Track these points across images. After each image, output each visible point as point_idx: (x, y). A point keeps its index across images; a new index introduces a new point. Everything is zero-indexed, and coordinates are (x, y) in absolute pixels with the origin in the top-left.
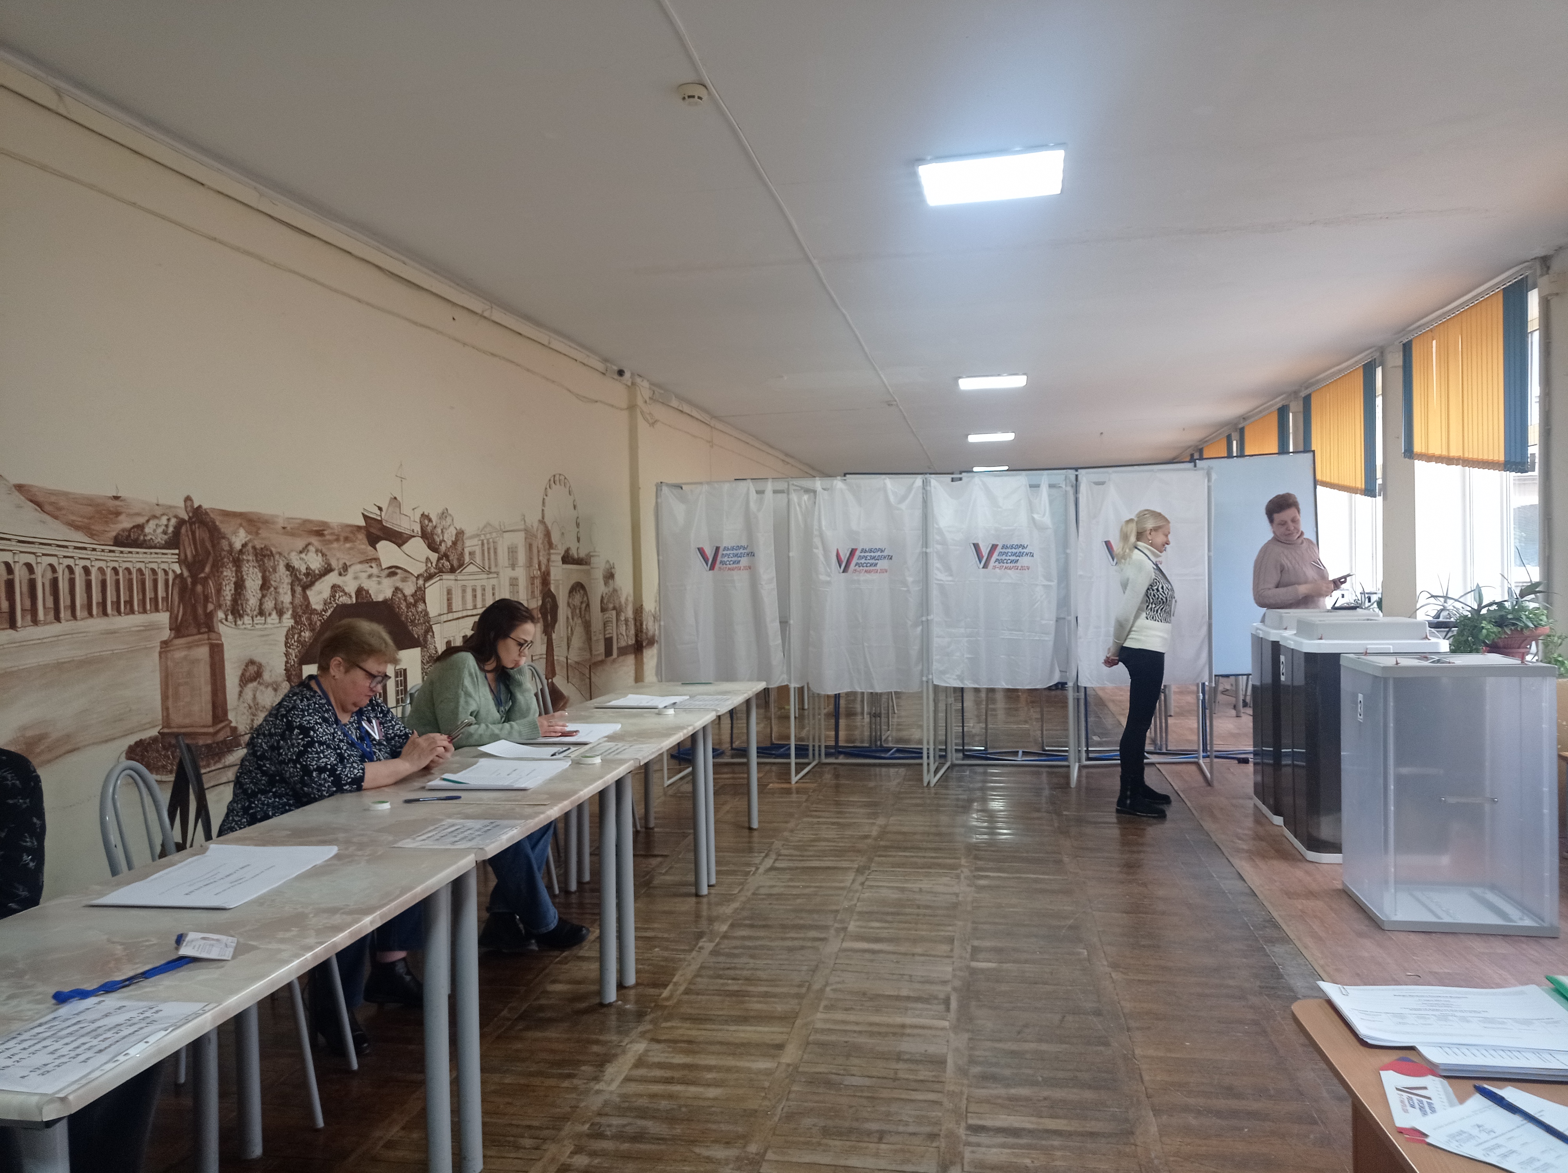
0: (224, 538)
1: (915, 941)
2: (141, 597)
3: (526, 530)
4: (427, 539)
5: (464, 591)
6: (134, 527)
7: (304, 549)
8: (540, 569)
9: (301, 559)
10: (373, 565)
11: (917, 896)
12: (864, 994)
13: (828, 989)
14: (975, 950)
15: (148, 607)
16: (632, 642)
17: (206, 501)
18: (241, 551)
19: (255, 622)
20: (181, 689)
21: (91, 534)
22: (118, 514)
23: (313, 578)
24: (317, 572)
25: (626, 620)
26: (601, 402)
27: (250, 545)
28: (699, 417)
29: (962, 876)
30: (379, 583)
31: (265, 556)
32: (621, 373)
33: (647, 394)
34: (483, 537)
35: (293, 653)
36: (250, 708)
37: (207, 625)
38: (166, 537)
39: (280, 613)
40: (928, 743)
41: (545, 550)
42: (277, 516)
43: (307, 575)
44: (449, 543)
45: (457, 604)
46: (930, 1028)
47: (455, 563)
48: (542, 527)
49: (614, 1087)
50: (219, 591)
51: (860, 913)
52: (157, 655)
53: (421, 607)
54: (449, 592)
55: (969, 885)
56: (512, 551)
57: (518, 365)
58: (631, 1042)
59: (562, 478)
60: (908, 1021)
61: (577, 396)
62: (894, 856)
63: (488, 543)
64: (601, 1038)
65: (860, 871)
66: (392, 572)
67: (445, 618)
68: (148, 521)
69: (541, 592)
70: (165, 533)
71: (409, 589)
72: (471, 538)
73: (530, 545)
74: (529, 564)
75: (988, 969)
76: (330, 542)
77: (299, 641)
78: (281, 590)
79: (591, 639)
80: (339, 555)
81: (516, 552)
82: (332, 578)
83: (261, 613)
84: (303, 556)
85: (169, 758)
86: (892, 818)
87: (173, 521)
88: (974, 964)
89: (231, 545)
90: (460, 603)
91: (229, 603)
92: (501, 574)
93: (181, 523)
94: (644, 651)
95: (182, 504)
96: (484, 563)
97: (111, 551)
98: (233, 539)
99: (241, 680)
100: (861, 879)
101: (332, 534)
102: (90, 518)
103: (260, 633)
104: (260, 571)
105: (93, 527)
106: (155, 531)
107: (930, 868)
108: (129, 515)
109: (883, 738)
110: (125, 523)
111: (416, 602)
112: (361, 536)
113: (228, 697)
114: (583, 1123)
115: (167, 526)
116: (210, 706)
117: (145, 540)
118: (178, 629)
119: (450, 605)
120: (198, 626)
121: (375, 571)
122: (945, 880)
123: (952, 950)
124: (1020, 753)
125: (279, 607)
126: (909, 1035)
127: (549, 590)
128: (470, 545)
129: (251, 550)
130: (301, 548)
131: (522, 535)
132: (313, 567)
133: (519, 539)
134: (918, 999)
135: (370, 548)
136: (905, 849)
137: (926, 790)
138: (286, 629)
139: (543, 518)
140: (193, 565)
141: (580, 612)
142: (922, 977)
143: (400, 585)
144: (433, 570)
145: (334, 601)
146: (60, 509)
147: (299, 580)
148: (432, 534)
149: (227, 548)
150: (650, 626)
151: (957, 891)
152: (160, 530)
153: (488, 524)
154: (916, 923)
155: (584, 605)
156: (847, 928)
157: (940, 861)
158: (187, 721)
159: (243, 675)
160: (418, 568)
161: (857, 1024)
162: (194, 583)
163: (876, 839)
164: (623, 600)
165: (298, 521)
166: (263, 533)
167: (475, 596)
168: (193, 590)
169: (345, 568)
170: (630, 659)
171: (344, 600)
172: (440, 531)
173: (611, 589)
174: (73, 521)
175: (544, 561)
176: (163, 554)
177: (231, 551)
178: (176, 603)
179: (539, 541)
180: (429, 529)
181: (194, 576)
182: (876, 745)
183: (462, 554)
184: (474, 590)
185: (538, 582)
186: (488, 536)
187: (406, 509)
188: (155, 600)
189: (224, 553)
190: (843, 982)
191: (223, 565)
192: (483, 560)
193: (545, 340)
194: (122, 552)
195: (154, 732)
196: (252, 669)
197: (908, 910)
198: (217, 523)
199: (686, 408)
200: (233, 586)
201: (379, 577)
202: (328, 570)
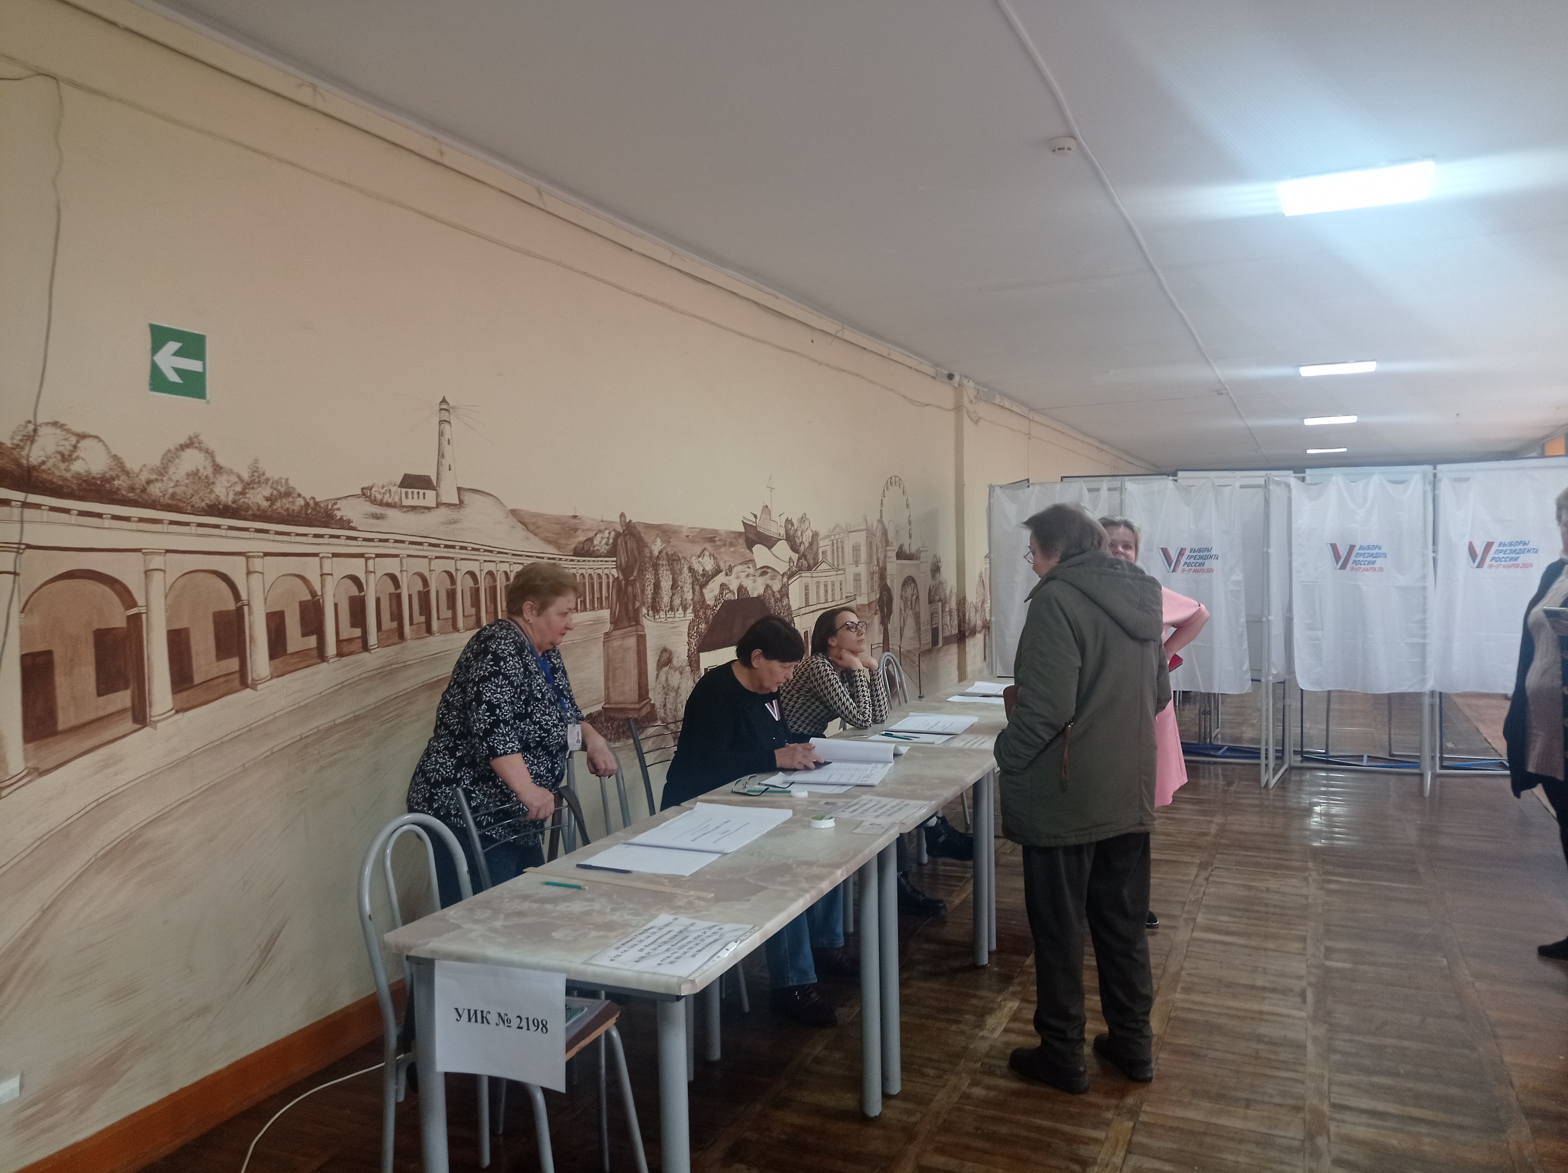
0: (647, 546)
1: (1267, 937)
2: (591, 598)
3: (867, 530)
4: (790, 541)
5: (818, 587)
6: (586, 541)
7: (701, 553)
8: (878, 565)
9: (699, 562)
10: (750, 566)
11: (1265, 895)
12: (1220, 981)
13: (1183, 973)
14: (1329, 950)
15: (596, 606)
16: (955, 631)
17: (633, 517)
18: (658, 556)
19: (668, 616)
20: (618, 672)
21: (559, 547)
22: (576, 530)
23: (708, 577)
24: (710, 573)
25: (950, 611)
26: (932, 405)
27: (664, 552)
28: (1018, 410)
29: (1310, 879)
30: (755, 581)
31: (674, 560)
32: (950, 377)
33: (972, 393)
34: (833, 538)
35: (694, 642)
36: (664, 688)
37: (635, 620)
38: (608, 547)
39: (685, 609)
40: (1267, 744)
41: (882, 548)
42: (681, 527)
43: (703, 575)
44: (807, 544)
45: (813, 599)
46: (1288, 1016)
47: (811, 562)
48: (880, 526)
49: (996, 1034)
50: (643, 591)
51: (1206, 906)
52: (601, 644)
53: (785, 602)
54: (807, 588)
55: (1318, 888)
56: (856, 549)
57: (863, 378)
58: (1005, 1000)
59: (897, 479)
60: (1265, 1008)
61: (911, 401)
62: (1237, 855)
63: (837, 543)
64: (978, 993)
65: (1203, 866)
66: (765, 571)
67: (803, 611)
68: (596, 535)
69: (879, 585)
70: (607, 544)
71: (776, 586)
72: (824, 538)
73: (871, 543)
74: (869, 562)
75: (1343, 969)
76: (719, 547)
77: (697, 632)
78: (685, 589)
79: (920, 629)
80: (726, 558)
81: (859, 550)
82: (721, 578)
83: (672, 609)
84: (700, 559)
85: (609, 729)
86: (1229, 818)
87: (613, 534)
88: (1329, 963)
89: (651, 552)
90: (815, 597)
91: (650, 601)
92: (847, 571)
93: (618, 534)
94: (967, 641)
95: (618, 520)
96: (833, 561)
97: (572, 560)
98: (653, 547)
99: (658, 665)
100: (1204, 874)
101: (720, 540)
102: (558, 534)
103: (671, 625)
104: (671, 574)
105: (560, 541)
106: (601, 543)
107: (1276, 868)
108: (583, 530)
109: (1213, 735)
110: (581, 537)
111: (782, 597)
112: (742, 541)
113: (649, 680)
114: (976, 1062)
115: (608, 538)
116: (637, 686)
117: (594, 551)
118: (616, 623)
119: (807, 600)
120: (629, 620)
121: (751, 571)
122: (1293, 881)
123: (1305, 949)
124: (1365, 758)
125: (684, 603)
126: (1267, 1021)
127: (886, 584)
128: (824, 544)
129: (665, 557)
130: (699, 553)
131: (864, 534)
132: (707, 569)
133: (861, 538)
134: (1274, 990)
135: (748, 551)
136: (1247, 848)
137: (1264, 791)
138: (689, 622)
139: (881, 518)
140: (625, 570)
141: (911, 603)
142: (1275, 970)
143: (769, 582)
144: (794, 569)
145: (722, 597)
146: (538, 528)
147: (698, 580)
148: (794, 536)
149: (648, 555)
150: (974, 618)
151: (1306, 893)
152: (604, 542)
153: (837, 526)
154: (1266, 921)
155: (914, 598)
156: (1195, 919)
157: (1283, 862)
158: (621, 699)
159: (659, 660)
160: (783, 568)
161: (1216, 1006)
162: (627, 585)
163: (1216, 836)
164: (948, 592)
165: (697, 530)
166: (674, 542)
167: (826, 591)
168: (626, 590)
169: (730, 569)
170: (954, 648)
171: (729, 596)
172: (800, 534)
173: (938, 582)
174: (547, 537)
175: (881, 557)
176: (606, 561)
177: (651, 557)
178: (615, 601)
179: (878, 540)
180: (792, 532)
181: (626, 579)
182: (1205, 742)
183: (817, 553)
184: (826, 586)
185: (876, 577)
186: (837, 537)
187: (775, 516)
188: (600, 599)
189: (647, 559)
190: (1197, 968)
191: (646, 570)
192: (833, 558)
193: (884, 351)
194: (578, 561)
195: (599, 708)
196: (666, 655)
197: (1256, 908)
198: (642, 535)
199: (1007, 404)
200: (653, 586)
201: (754, 576)
202: (718, 571)
